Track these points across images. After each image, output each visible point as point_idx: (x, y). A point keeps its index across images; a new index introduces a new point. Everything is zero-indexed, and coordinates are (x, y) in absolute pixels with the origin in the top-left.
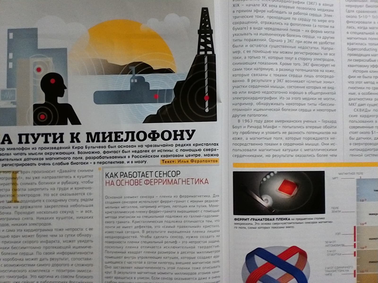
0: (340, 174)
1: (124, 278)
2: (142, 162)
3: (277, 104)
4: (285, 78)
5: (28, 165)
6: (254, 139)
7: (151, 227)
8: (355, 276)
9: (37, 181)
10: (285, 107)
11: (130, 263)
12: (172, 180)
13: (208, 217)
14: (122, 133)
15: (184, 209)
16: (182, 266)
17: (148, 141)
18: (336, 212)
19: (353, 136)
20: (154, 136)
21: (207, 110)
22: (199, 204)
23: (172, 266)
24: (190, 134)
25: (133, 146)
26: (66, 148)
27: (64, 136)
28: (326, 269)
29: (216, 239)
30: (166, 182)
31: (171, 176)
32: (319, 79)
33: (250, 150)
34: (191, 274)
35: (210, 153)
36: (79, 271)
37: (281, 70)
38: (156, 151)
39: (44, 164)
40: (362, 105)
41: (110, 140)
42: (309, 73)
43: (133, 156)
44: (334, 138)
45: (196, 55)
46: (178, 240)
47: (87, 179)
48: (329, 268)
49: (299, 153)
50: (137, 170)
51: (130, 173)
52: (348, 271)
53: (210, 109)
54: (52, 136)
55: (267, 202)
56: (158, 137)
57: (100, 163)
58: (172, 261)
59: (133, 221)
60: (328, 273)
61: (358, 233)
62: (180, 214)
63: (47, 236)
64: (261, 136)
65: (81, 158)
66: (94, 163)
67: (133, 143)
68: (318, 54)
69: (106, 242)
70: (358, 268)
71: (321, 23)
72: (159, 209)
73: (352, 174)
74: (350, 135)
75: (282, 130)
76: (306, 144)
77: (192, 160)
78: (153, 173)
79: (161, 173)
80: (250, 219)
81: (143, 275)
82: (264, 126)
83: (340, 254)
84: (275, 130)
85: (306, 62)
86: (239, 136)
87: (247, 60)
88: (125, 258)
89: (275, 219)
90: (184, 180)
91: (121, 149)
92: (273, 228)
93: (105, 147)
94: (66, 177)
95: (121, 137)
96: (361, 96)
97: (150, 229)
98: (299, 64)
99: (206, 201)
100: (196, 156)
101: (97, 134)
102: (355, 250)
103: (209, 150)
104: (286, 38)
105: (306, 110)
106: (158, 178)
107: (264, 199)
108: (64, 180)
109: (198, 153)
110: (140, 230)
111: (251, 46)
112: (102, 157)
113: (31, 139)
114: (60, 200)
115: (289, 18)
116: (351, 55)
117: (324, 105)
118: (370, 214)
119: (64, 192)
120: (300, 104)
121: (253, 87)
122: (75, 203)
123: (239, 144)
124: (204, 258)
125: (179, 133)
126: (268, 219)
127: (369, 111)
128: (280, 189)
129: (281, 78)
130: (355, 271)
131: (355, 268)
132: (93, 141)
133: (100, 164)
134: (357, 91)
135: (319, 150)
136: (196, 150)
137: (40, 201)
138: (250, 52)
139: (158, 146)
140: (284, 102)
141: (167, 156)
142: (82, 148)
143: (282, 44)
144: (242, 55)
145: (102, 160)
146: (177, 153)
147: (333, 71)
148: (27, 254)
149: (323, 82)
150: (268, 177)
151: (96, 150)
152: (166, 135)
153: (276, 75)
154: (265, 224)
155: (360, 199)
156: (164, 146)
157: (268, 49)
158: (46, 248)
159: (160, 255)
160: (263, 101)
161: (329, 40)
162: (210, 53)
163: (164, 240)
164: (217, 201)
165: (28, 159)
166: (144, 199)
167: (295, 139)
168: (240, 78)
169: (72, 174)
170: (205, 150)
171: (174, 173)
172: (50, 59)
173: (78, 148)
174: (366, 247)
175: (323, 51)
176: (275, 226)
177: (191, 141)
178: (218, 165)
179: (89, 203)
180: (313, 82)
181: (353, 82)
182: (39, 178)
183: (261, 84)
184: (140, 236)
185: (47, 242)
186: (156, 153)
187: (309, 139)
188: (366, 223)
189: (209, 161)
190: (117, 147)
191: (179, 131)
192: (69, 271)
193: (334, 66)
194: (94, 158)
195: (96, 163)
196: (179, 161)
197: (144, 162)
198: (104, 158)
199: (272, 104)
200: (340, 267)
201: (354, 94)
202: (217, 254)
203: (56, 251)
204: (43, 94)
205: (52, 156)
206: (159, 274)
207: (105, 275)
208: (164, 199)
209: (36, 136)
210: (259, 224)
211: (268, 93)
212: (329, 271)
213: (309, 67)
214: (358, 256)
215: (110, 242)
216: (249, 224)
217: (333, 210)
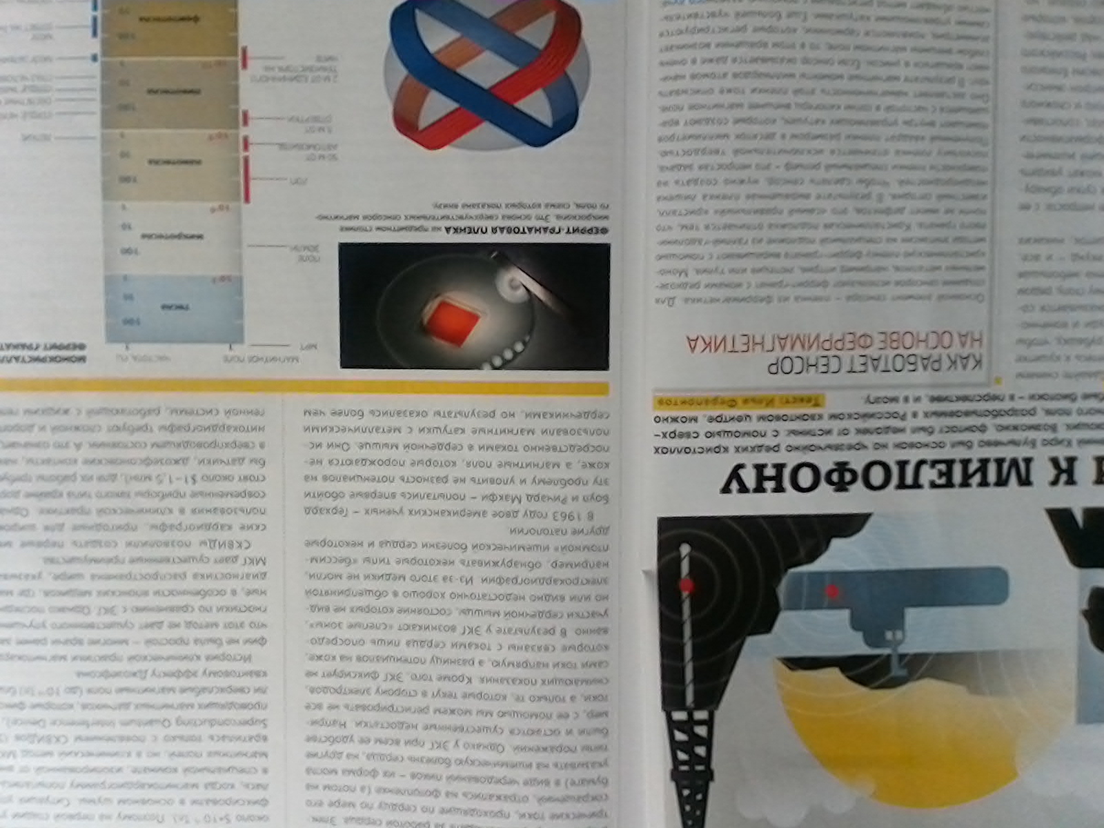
0: (295, 359)
3: (480, 563)
4: (456, 637)
6: (548, 464)
7: (859, 211)
8: (245, 50)
10: (456, 555)
11: (919, 109)
12: (792, 347)
13: (692, 241)
14: (933, 485)
15: (760, 263)
16: (774, 99)
17: (857, 462)
18: (306, 248)
19: (254, 470)
20: (841, 478)
21: (685, 549)
22: (716, 278)
23: (801, 99)
24: (738, 481)
25: (904, 446)
27: (1094, 476)
28: (336, 77)
29: (670, 176)
30: (811, 342)
31: (794, 359)
32: (355, 634)
33: (559, 431)
34: (746, 75)
35: (680, 427)
36: (1059, 88)
37: (471, 662)
38: (835, 432)
40: (226, 560)
41: (966, 463)
42: (384, 651)
43: (903, 418)
44: (313, 462)
45: (717, 707)
46: (781, 173)
47: (1037, 351)
48: (327, 79)
49: (417, 422)
50: (892, 378)
51: (913, 367)
52: (267, 69)
53: (675, 554)
55: (512, 280)
56: (830, 473)
57: (995, 398)
58: (803, 114)
59: (908, 227)
60: (328, 64)
61: (238, 183)
62: (773, 248)
64: (528, 474)
65: (1047, 412)
66: (1012, 397)
67: (903, 455)
68: (358, 707)
69: (983, 169)
70: (235, 75)
71: (346, 797)
72: (833, 263)
73: (259, 359)
74: (264, 471)
75: (467, 489)
76: (396, 446)
77: (732, 406)
78: (846, 367)
79: (824, 369)
80: (563, 233)
81: (883, 72)
82: (520, 501)
83: (291, 119)
84: (489, 489)
85: (395, 685)
86: (589, 474)
87: (568, 691)
88: (932, 124)
89: (489, 230)
90: (758, 348)
91: (936, 437)
92: (497, 206)
93: (982, 444)
94: (1089, 359)
95: (935, 471)
96: (229, 585)
97: (862, 204)
98: (414, 677)
99: (695, 286)
100: (721, 416)
101: (1002, 482)
102: (243, 131)
103: (681, 435)
104: (453, 754)
105: (396, 544)
106: (833, 352)
107: (522, 291)
108: (1096, 350)
109: (716, 427)
110: (889, 202)
111: (555, 732)
112: (991, 416)
115: (443, 811)
116: (258, 706)
117: (342, 560)
118: (200, 237)
119: (1098, 315)
120: (414, 561)
121: (552, 615)
122: (1068, 284)
123: (591, 449)
124: (708, 121)
125: (769, 485)
126: (510, 230)
127: (203, 543)
128: (473, 318)
129: (467, 639)
130: (245, 65)
131: (244, 77)
132: (1014, 463)
133: (997, 393)
134: (242, 600)
135: (357, 429)
136: (719, 433)
138: (560, 716)
139: (829, 447)
140: (459, 570)
141: (803, 418)
143: (464, 738)
144: (582, 706)
145: (991, 405)
146: (775, 425)
147: (312, 658)
149: (344, 626)
150: (508, 355)
151: (1007, 436)
152: (805, 478)
153: (487, 647)
154: (518, 217)
155: (233, 284)
156: (810, 448)
157: (506, 722)
159: (834, 129)
160: (523, 573)
161: (320, 748)
162: (679, 716)
163: (821, 174)
164: (664, 286)
166: (874, 291)
167: (429, 463)
168: (586, 640)
169: (1074, 366)
171: (787, 368)
173: (1055, 442)
174: (211, 138)
175: (344, 715)
176: (489, 212)
177: (732, 460)
178: (657, 390)
179: (1032, 282)
180: (373, 626)
181: (253, 625)
183: (528, 623)
184: (888, 185)
186: (836, 425)
187: (388, 462)
189: (684, 402)
190: (948, 445)
191: (769, 490)
192: (1086, 89)
193: (310, 674)
194: (1013, 412)
195: (1007, 398)
196: (770, 402)
197: (872, 399)
198: (986, 413)
199: (496, 564)
200: (292, 79)
201: (249, 593)
202: (669, 131)
206: (841, 77)
208: (818, 291)
210: (539, 218)
211: (508, 597)
212: (324, 69)
213: (382, 668)
214: (237, 111)
215: (973, 168)
216: (567, 217)
217: (315, 254)
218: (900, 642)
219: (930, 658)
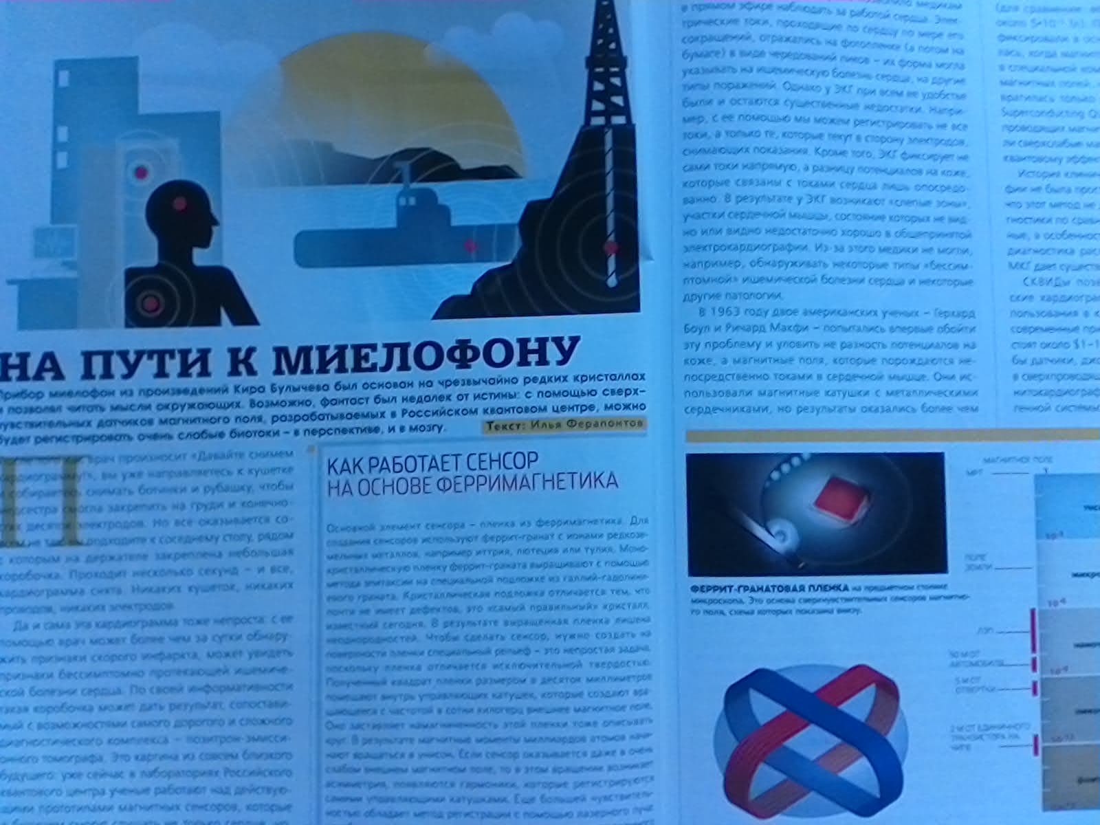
0: (987, 461)
1: (381, 756)
2: (431, 428)
3: (808, 264)
4: (830, 193)
5: (110, 438)
6: (745, 362)
7: (456, 610)
8: (1036, 752)
9: (132, 484)
10: (831, 272)
11: (398, 712)
12: (515, 479)
13: (616, 578)
14: (373, 347)
15: (550, 558)
16: (543, 717)
17: (448, 369)
18: (979, 568)
19: (1022, 353)
20: (463, 353)
21: (612, 281)
22: (593, 543)
23: (516, 718)
24: (564, 348)
25: (403, 385)
26: (217, 391)
27: (211, 357)
28: (953, 731)
29: (639, 641)
30: (497, 483)
31: (513, 466)
32: (923, 195)
33: (735, 394)
34: (572, 740)
35: (622, 399)
36: (252, 739)
37: (816, 169)
38: (471, 397)
39: (155, 437)
40: (1048, 267)
41: (341, 369)
42: (896, 179)
43: (404, 412)
44: (968, 361)
45: (583, 127)
46: (533, 645)
47: (274, 478)
48: (961, 729)
49: (869, 401)
50: (417, 450)
51: (397, 460)
52: (1016, 736)
53: (621, 277)
54: (178, 357)
55: (784, 540)
56: (475, 357)
57: (314, 432)
58: (514, 703)
59: (406, 595)
60: (958, 743)
61: (1041, 627)
62: (537, 573)
63: (161, 639)
64: (763, 352)
65: (260, 419)
66: (296, 433)
67: (404, 376)
68: (920, 126)
69: (331, 655)
70: (1044, 729)
71: (927, 42)
72: (480, 559)
73: (1021, 460)
74: (1013, 352)
75: (821, 337)
76: (891, 378)
77: (571, 421)
78: (462, 460)
79: (483, 458)
80: (736, 587)
81: (435, 747)
82: (772, 325)
83: (993, 690)
84: (801, 337)
85: (886, 147)
86: (703, 353)
87: (722, 142)
88: (384, 697)
89: (807, 589)
90: (548, 477)
91: (372, 393)
92: (800, 611)
93: (326, 387)
94: (218, 472)
95: (372, 361)
96: (1042, 243)
97: (452, 616)
98: (869, 154)
99: (612, 536)
100: (582, 411)
101: (305, 351)
102: (1036, 676)
103: (620, 392)
104: (829, 80)
105: (889, 282)
106: (475, 474)
107: (774, 530)
108: (211, 480)
109: (587, 400)
110: (427, 619)
111: (735, 102)
112: (317, 414)
113: (118, 366)
114: (200, 539)
115: (838, 27)
116: (1011, 129)
117: (938, 266)
118: (1076, 575)
119: (210, 515)
120: (871, 266)
121: (741, 215)
122: (240, 546)
123: (702, 378)
124: (606, 695)
125: (533, 345)
126: (787, 589)
127: (1067, 283)
128: (821, 503)
129: (820, 191)
130: (1036, 738)
131: (1036, 728)
132: (292, 370)
133: (311, 437)
134: (1030, 229)
135: (928, 393)
136: (583, 394)
137: (143, 540)
138: (730, 117)
139: (476, 383)
140: (830, 257)
141: (501, 411)
142: (261, 389)
143: (820, 96)
144: (709, 127)
145: (317, 425)
146: (530, 403)
147: (963, 173)
148: (104, 692)
149: (934, 204)
150: (785, 468)
151: (301, 395)
152: (498, 353)
153: (801, 183)
154: (780, 601)
155: (1045, 532)
156: (492, 381)
157: (781, 111)
158: (158, 674)
159: (482, 689)
160: (768, 255)
161: (951, 88)
162: (619, 120)
163: (495, 645)
164: (641, 535)
165: (111, 423)
166: (438, 532)
167: (858, 361)
168: (707, 192)
169: (233, 464)
170: (606, 392)
171: (519, 457)
172: (173, 143)
173: (251, 390)
174: (1066, 669)
175: (934, 119)
176: (808, 606)
177: (570, 368)
178: (645, 435)
179: (279, 545)
180: (909, 203)
181: (1018, 205)
182: (140, 474)
183: (762, 207)
184: (427, 635)
185: (160, 656)
186: (470, 403)
187: (898, 362)
188: (1063, 601)
189: (619, 424)
190: (360, 386)
191: (533, 340)
192: (224, 740)
193: (964, 158)
194: (296, 418)
195: (301, 432)
196: (535, 424)
197: (436, 429)
198: (322, 417)
199: (794, 264)
200: (993, 727)
201: (1023, 236)
202: (642, 685)
203: (187, 681)
204: (152, 242)
205: (177, 414)
206: (479, 741)
207: (327, 749)
208: (491, 531)
209: (132, 358)
210: (760, 601)
211: (783, 232)
212: (962, 738)
213: (897, 163)
214: (1043, 695)
215: (341, 655)
216: (733, 601)
217: (970, 562)
218: (401, 194)
219: (371, 179)
